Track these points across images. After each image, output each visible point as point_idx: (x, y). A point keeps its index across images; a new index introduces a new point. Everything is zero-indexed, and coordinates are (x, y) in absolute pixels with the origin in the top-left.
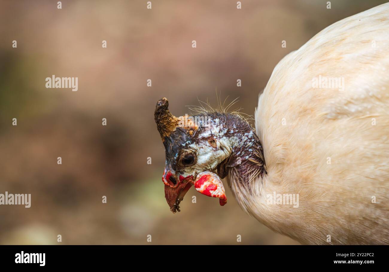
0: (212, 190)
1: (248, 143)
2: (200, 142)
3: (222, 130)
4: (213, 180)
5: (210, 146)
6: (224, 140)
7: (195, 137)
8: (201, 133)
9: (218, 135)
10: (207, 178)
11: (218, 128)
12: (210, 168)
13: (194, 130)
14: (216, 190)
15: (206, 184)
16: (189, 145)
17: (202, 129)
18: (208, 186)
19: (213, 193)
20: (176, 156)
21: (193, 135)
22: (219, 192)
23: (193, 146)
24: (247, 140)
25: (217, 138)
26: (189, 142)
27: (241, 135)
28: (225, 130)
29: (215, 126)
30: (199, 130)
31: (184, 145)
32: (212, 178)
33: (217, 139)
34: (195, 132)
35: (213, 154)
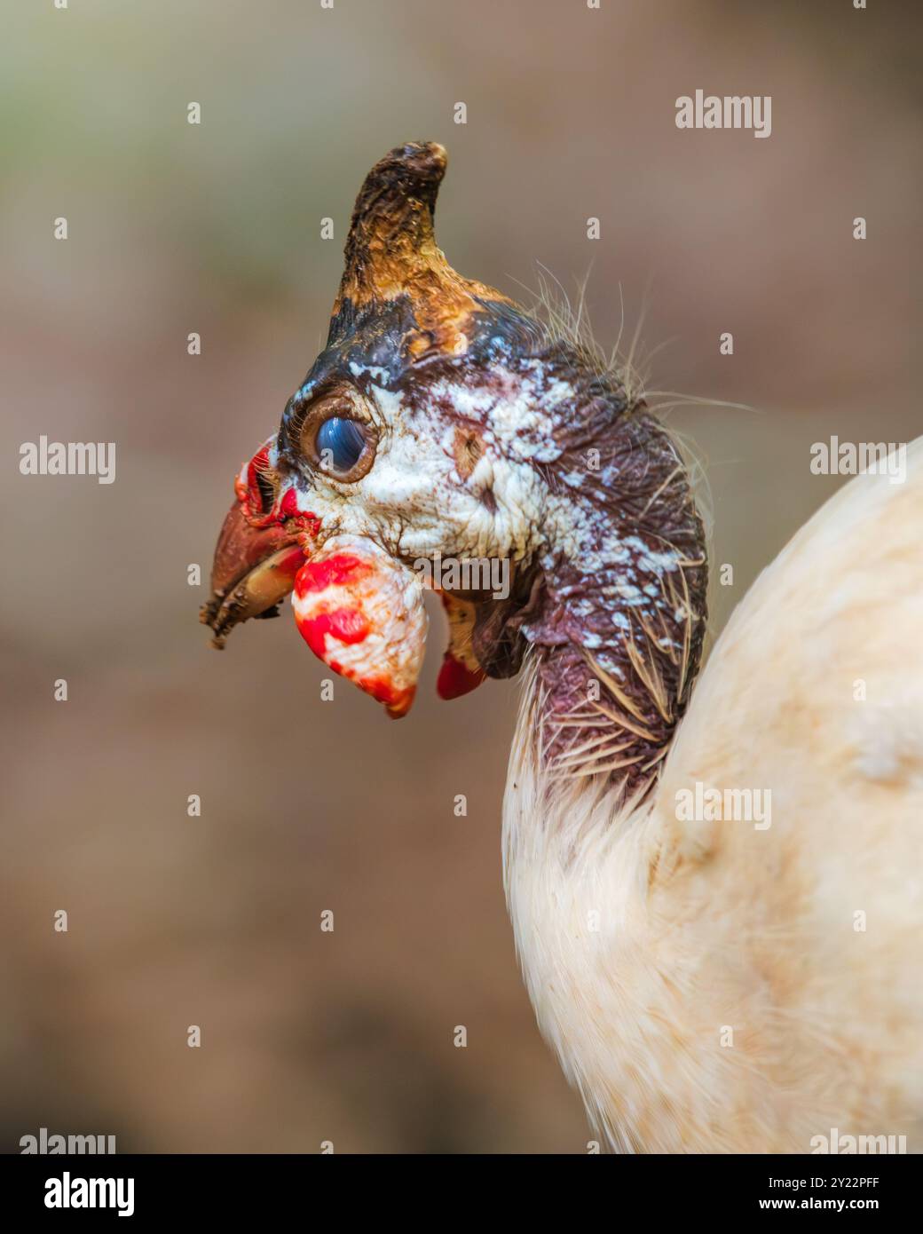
0: (337, 634)
1: (621, 580)
2: (425, 410)
3: (539, 437)
4: (370, 594)
5: (447, 454)
6: (521, 478)
7: (419, 374)
8: (451, 380)
9: (505, 437)
10: (351, 573)
11: (530, 419)
12: (394, 537)
13: (433, 346)
14: (355, 647)
15: (334, 596)
16: (374, 388)
17: (470, 366)
18: (333, 608)
19: (335, 649)
20: (305, 389)
21: (418, 361)
22: (363, 660)
23: (389, 402)
24: (626, 566)
25: (492, 445)
26: (386, 375)
27: (607, 523)
28: (549, 451)
29: (532, 401)
30: (457, 363)
31: (356, 369)
32: (373, 582)
33: (489, 450)
34: (435, 358)
35: (435, 490)
